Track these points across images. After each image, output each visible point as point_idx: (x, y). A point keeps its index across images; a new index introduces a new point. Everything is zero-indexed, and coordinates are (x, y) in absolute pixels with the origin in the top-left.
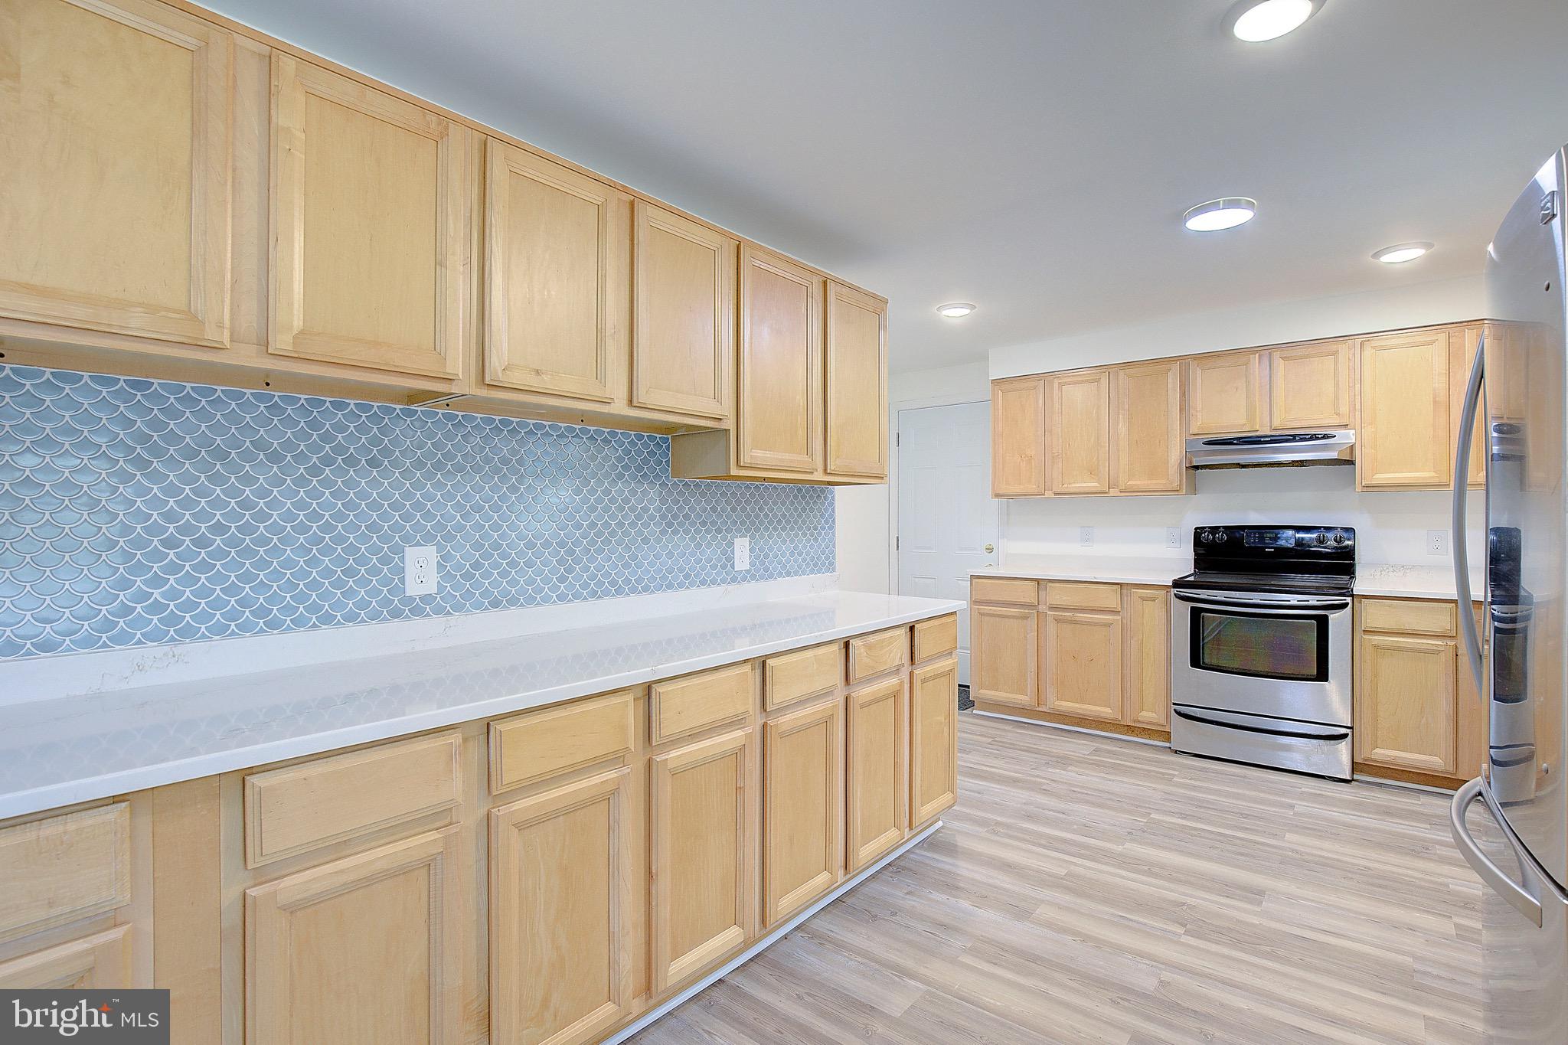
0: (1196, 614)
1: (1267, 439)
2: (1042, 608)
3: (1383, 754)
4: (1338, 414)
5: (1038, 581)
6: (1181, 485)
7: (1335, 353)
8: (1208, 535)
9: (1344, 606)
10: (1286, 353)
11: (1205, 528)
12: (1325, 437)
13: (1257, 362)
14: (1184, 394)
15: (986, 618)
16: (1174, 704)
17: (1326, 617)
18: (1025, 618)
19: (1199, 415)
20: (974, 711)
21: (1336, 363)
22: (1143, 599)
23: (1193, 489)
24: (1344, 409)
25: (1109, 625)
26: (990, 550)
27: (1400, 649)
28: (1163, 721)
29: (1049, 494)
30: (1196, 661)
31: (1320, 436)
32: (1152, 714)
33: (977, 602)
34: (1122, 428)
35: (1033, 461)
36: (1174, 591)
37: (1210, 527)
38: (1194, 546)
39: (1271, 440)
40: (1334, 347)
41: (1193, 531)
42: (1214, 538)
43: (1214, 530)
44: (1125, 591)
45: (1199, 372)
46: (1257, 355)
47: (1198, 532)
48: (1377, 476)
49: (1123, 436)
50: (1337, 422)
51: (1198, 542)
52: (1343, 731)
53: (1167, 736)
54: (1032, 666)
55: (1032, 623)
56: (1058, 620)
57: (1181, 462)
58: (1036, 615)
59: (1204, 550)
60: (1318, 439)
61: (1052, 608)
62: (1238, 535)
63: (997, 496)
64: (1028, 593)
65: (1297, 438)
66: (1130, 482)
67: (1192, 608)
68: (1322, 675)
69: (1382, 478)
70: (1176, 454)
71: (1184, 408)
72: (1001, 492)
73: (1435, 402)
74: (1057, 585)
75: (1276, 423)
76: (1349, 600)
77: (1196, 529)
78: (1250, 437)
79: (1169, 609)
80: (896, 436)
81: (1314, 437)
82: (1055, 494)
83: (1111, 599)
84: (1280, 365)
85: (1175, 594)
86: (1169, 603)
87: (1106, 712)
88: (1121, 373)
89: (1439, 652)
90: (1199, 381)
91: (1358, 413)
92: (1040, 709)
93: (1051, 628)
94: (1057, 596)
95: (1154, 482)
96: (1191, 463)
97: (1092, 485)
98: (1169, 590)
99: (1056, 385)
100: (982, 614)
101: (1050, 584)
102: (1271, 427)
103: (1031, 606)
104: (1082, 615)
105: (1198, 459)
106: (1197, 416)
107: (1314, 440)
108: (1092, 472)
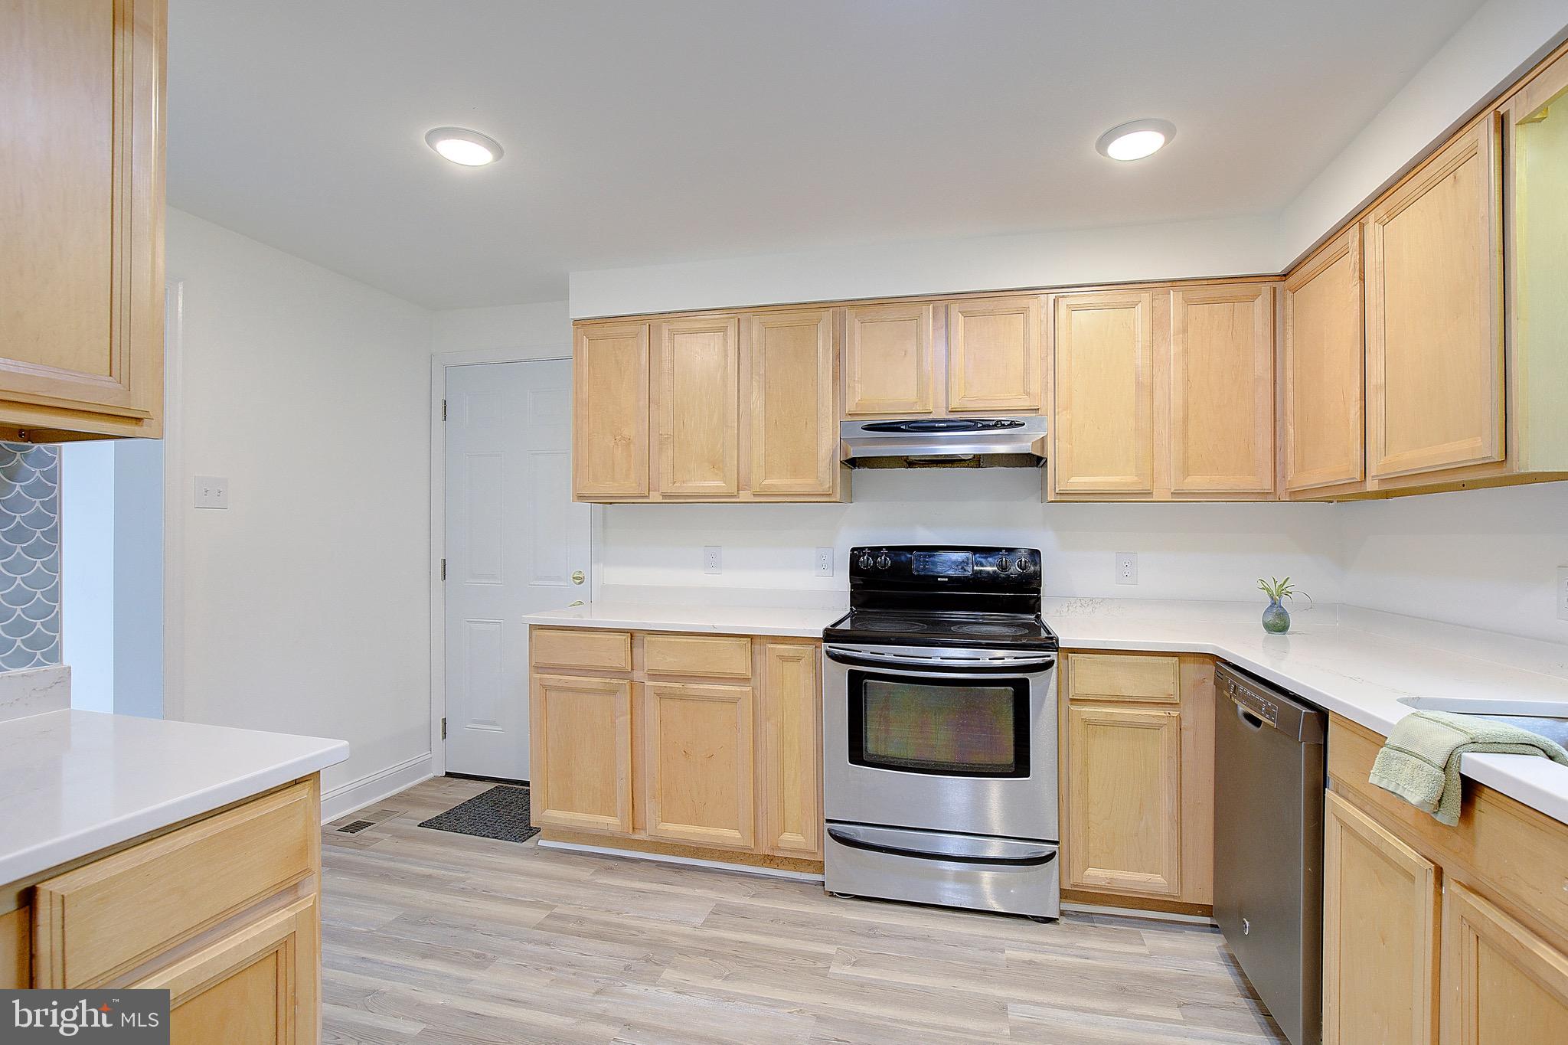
0: (856, 682)
1: (941, 425)
2: (638, 675)
3: (1097, 876)
4: (1028, 394)
5: (632, 634)
6: (834, 486)
7: (1024, 311)
8: (868, 559)
9: (1048, 665)
10: (969, 305)
11: (864, 548)
12: (1012, 425)
13: (931, 316)
14: (838, 357)
15: (554, 694)
16: (828, 821)
17: (1026, 681)
18: (612, 692)
19: (858, 386)
20: (541, 843)
21: (1026, 322)
22: (784, 659)
23: (849, 496)
24: (1035, 387)
25: (734, 701)
26: (580, 580)
27: (1115, 724)
28: (812, 845)
29: (655, 497)
30: (857, 754)
31: (1006, 423)
32: (797, 838)
33: (538, 668)
34: (757, 401)
35: (631, 445)
36: (825, 646)
37: (869, 548)
38: (850, 575)
39: (947, 427)
40: (1023, 302)
41: (849, 553)
42: (875, 563)
43: (875, 551)
44: (757, 647)
45: (858, 324)
46: (931, 306)
47: (856, 553)
48: (1073, 480)
49: (757, 410)
50: (1026, 404)
51: (855, 570)
52: (1048, 849)
53: (819, 867)
54: (624, 767)
55: (623, 701)
56: (661, 695)
57: (834, 451)
58: (628, 687)
59: (862, 580)
60: (1003, 426)
61: (654, 676)
62: (903, 558)
63: (581, 498)
64: (615, 654)
65: (979, 425)
66: (766, 482)
67: (851, 672)
68: (1021, 766)
69: (1080, 482)
70: (827, 445)
71: (838, 376)
72: (586, 492)
73: (1138, 383)
74: (660, 638)
75: (954, 404)
76: (1053, 656)
77: (853, 550)
78: (921, 422)
79: (818, 675)
80: (441, 406)
81: (998, 425)
82: (664, 497)
83: (737, 660)
84: (959, 321)
85: (827, 652)
86: (818, 664)
87: (731, 836)
88: (756, 321)
89: (1159, 727)
90: (858, 336)
91: (1051, 394)
92: (636, 837)
93: (651, 708)
94: (658, 657)
95: (799, 481)
96: (846, 455)
97: (713, 484)
98: (818, 644)
99: (665, 333)
100: (546, 688)
101: (649, 638)
102: (947, 408)
103: (620, 673)
104: (696, 686)
105: (856, 448)
106: (854, 388)
107: (999, 428)
108: (716, 465)
